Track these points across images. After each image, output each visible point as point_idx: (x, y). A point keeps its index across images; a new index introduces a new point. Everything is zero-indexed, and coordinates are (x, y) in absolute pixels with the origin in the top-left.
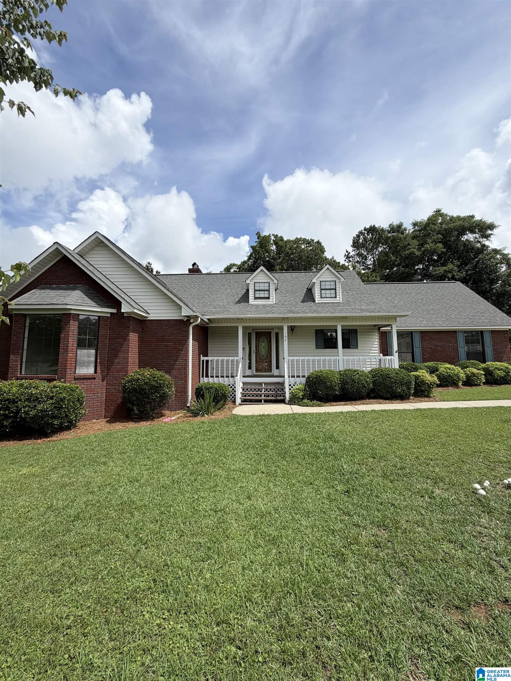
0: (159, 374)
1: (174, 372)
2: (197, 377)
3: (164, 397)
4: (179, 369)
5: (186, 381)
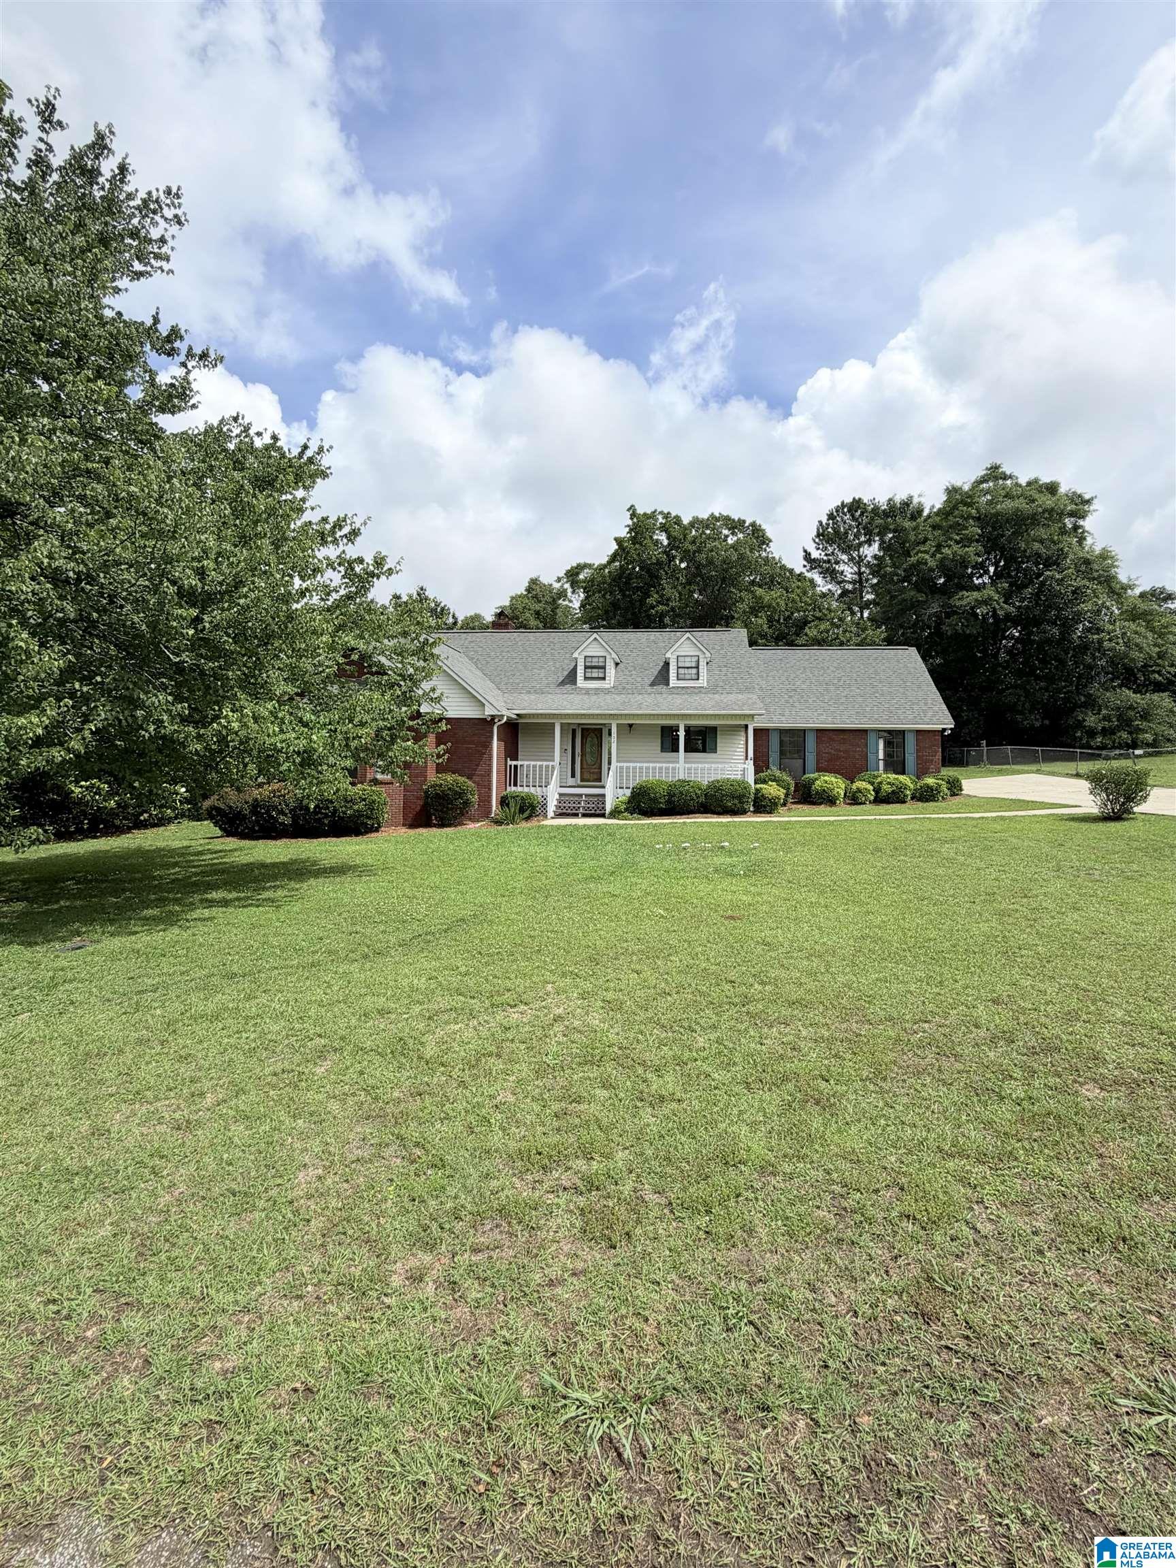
0: (461, 779)
1: (476, 778)
2: (504, 784)
3: (467, 803)
4: (482, 775)
5: (490, 789)
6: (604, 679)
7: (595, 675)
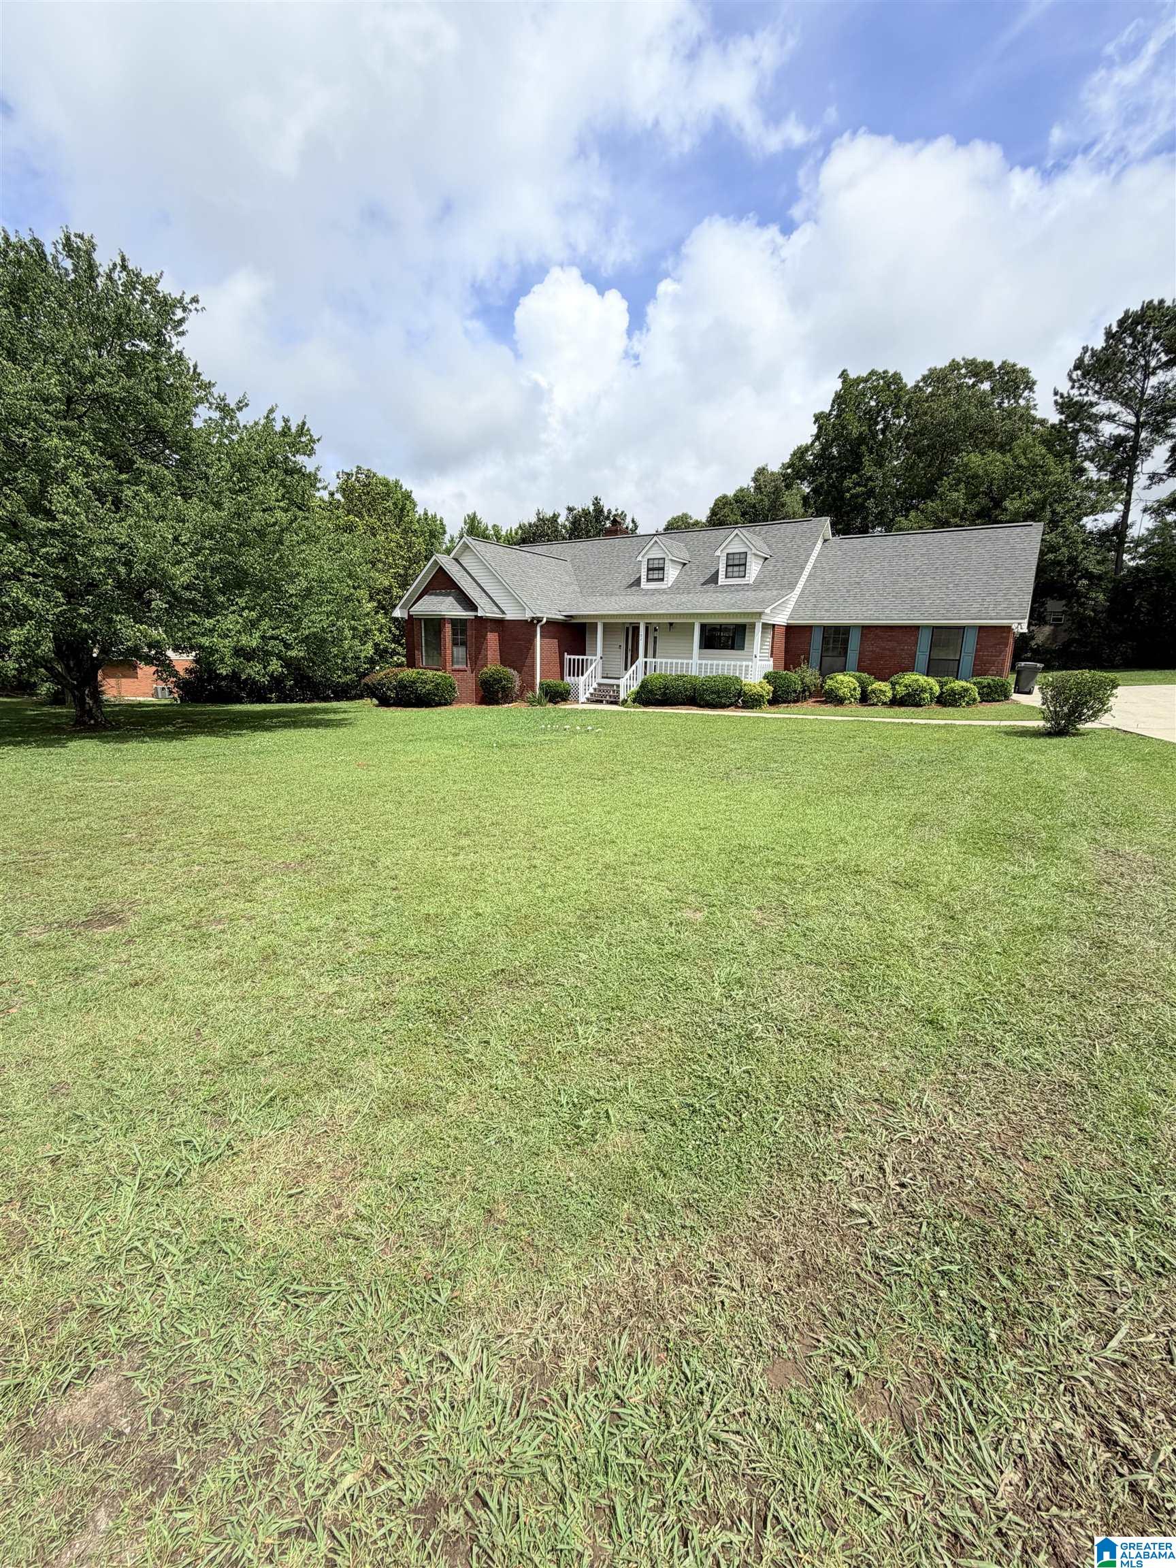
1: (525, 669)
2: (556, 674)
4: (529, 666)
5: (533, 677)
6: (662, 580)
7: (656, 576)
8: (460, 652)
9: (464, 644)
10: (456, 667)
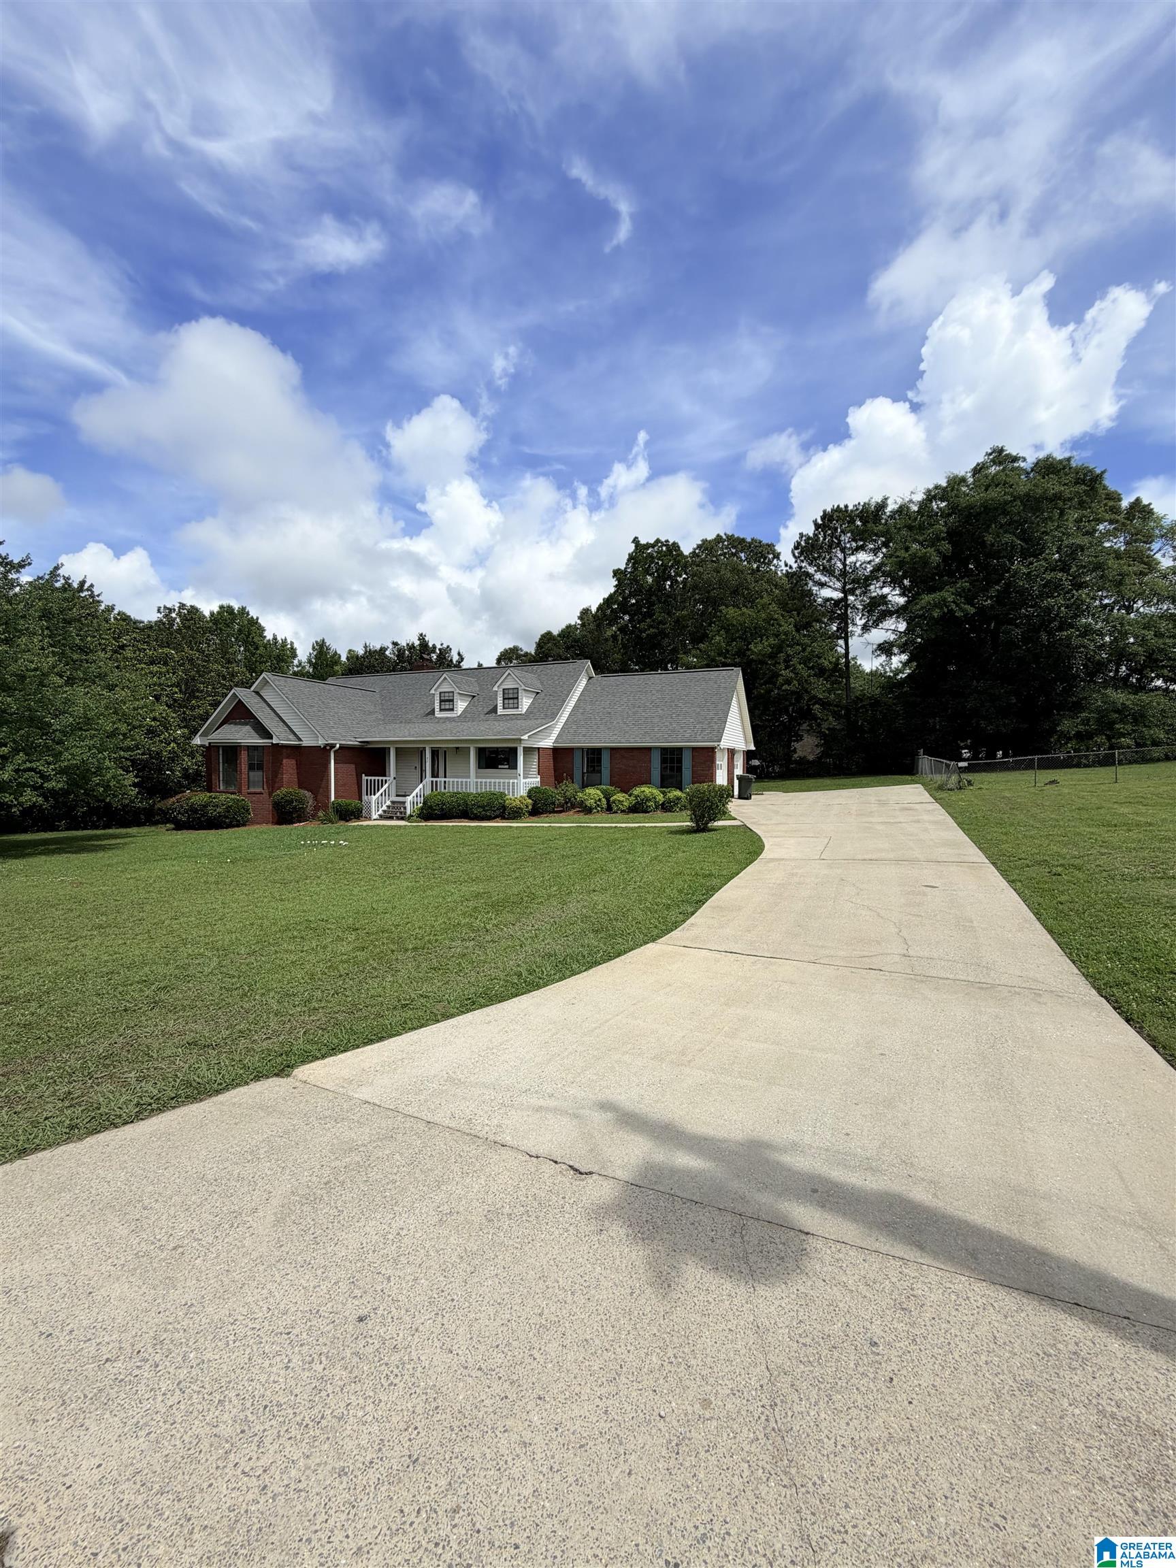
1: (321, 791)
2: (353, 794)
4: (324, 788)
5: (329, 798)
6: (452, 710)
7: (447, 707)
8: (256, 775)
9: (260, 767)
10: (252, 790)
